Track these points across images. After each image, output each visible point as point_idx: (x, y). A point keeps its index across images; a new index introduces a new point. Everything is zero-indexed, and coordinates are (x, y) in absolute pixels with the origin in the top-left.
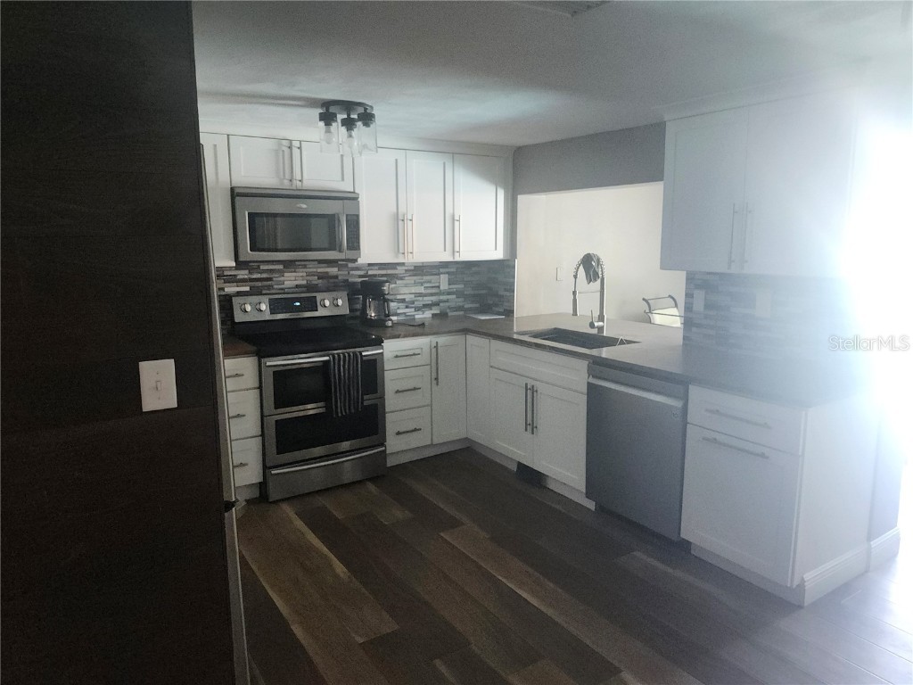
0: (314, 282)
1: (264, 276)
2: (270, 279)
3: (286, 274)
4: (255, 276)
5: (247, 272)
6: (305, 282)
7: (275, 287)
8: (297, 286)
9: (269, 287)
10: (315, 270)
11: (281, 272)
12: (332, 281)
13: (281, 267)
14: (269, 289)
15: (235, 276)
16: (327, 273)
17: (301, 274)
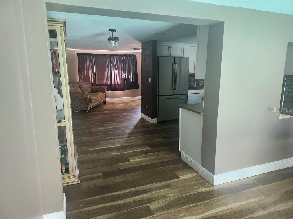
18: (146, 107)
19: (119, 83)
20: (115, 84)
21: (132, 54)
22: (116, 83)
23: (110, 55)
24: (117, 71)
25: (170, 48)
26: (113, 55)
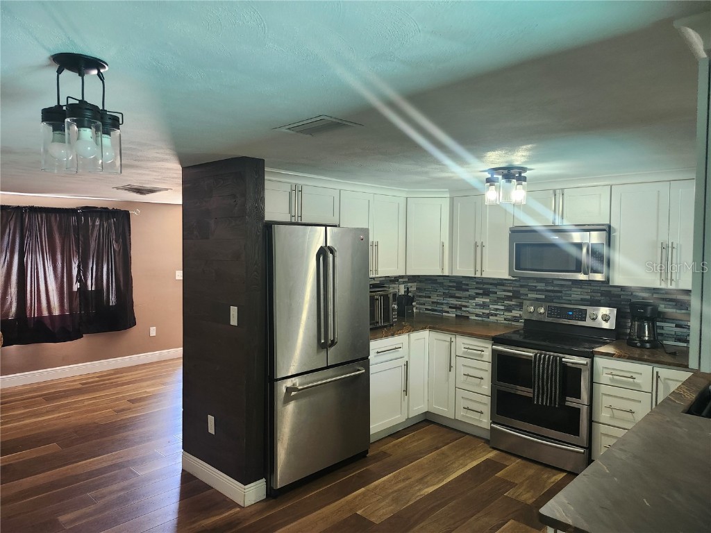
0: (597, 298)
1: (556, 289)
2: (561, 292)
3: (573, 289)
4: (550, 288)
5: (544, 284)
6: (588, 297)
7: (564, 298)
8: (582, 300)
9: (559, 298)
10: (599, 288)
11: (570, 287)
12: (613, 299)
13: (570, 283)
14: (559, 299)
15: (535, 286)
16: (610, 291)
17: (586, 291)
18: (212, 430)
19: (56, 312)
20: (40, 317)
21: (111, 208)
22: (45, 313)
23: (18, 208)
24: (51, 268)
25: (297, 191)
26: (33, 210)
